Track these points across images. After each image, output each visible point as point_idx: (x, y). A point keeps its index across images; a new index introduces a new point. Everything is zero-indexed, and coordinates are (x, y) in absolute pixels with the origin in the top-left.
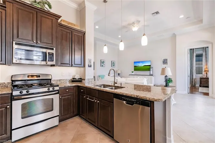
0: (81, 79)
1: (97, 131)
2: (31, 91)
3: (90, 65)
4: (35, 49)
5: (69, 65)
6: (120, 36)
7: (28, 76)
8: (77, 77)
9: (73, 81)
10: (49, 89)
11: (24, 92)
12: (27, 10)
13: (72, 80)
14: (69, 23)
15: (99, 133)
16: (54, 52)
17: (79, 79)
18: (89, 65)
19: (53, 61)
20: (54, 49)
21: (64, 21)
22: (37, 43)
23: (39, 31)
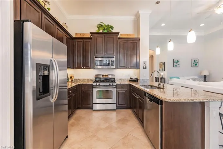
0: (137, 79)
1: (138, 121)
2: (101, 84)
3: (145, 67)
4: (104, 59)
5: (126, 68)
6: (202, 25)
7: (102, 76)
8: (134, 77)
9: (130, 81)
10: (110, 84)
11: (98, 84)
12: (100, 36)
13: (130, 79)
14: (125, 35)
15: (139, 124)
16: (114, 59)
17: (135, 79)
18: (143, 67)
19: (114, 65)
20: (115, 57)
21: (122, 35)
22: (105, 54)
23: (106, 47)
